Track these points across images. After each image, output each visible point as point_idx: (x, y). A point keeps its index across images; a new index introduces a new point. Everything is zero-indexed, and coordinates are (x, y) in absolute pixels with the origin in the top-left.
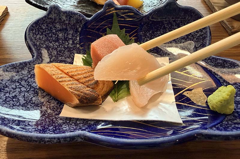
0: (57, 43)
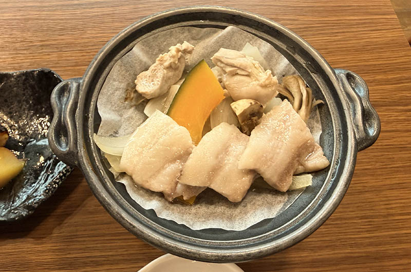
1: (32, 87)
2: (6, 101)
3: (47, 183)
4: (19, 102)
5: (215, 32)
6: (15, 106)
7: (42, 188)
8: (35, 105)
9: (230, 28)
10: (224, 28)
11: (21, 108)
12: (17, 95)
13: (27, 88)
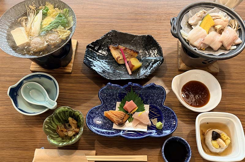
0: (110, 97)
1: (145, 40)
2: (135, 44)
3: (150, 70)
4: (140, 45)
5: (211, 9)
6: (138, 46)
7: (149, 71)
8: (145, 46)
9: (215, 8)
10: (213, 8)
11: (140, 47)
12: (139, 43)
13: (143, 41)
